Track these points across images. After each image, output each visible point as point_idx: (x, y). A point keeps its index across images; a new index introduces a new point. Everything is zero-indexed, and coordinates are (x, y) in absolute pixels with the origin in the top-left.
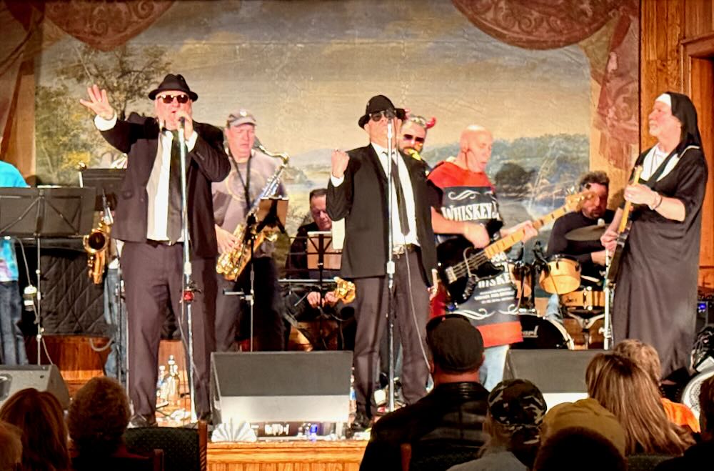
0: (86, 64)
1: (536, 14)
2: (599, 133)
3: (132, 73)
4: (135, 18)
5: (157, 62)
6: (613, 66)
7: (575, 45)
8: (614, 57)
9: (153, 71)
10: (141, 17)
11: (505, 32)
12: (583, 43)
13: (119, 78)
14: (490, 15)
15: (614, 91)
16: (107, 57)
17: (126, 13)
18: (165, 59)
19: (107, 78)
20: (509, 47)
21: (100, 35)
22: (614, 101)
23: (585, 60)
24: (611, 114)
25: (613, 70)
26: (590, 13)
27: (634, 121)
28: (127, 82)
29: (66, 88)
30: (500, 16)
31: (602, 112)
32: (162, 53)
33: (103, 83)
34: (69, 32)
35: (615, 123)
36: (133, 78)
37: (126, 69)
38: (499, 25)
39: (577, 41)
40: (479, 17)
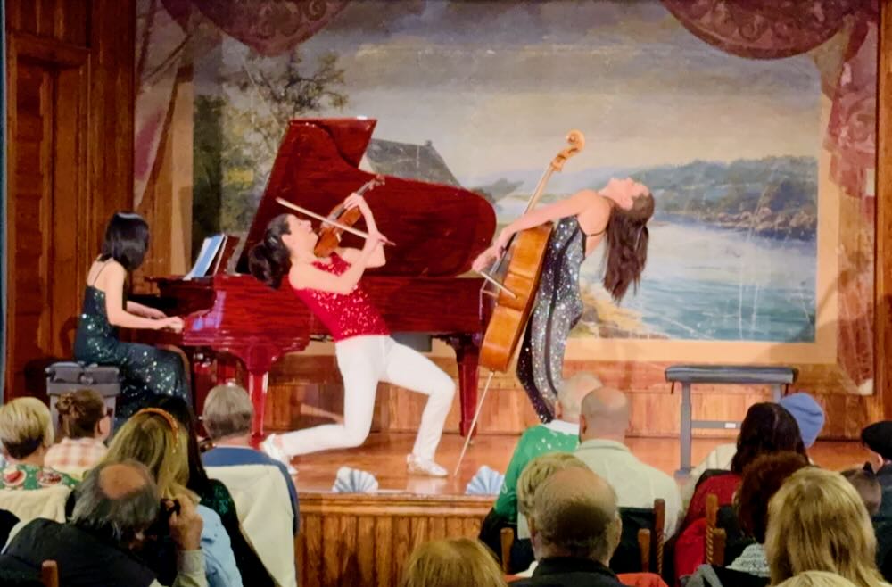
0: (250, 70)
1: (758, 18)
2: (828, 155)
3: (302, 81)
4: (305, 19)
5: (329, 69)
6: (846, 78)
7: (804, 54)
8: (848, 68)
9: (325, 79)
10: (311, 19)
11: (723, 39)
12: (812, 52)
13: (287, 87)
14: (707, 19)
15: (847, 108)
16: (273, 63)
17: (295, 14)
18: (338, 66)
19: (273, 86)
21: (266, 38)
22: (847, 119)
24: (844, 133)
25: (847, 84)
26: (821, 19)
27: (870, 142)
28: (295, 91)
29: (227, 97)
30: (719, 20)
31: (833, 131)
33: (269, 92)
34: (230, 34)
35: (848, 144)
36: (302, 87)
37: (295, 77)
38: (715, 29)
39: (806, 50)
40: (695, 22)
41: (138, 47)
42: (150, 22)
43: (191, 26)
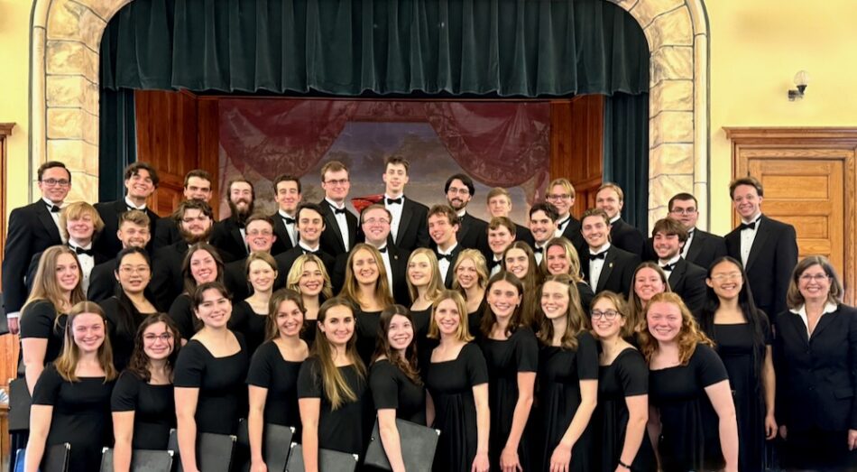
1: (499, 170)
4: (298, 169)
7: (519, 186)
8: (537, 192)
10: (303, 169)
12: (523, 185)
14: (477, 171)
18: (314, 190)
20: (486, 187)
23: (523, 193)
26: (526, 170)
29: (263, 205)
30: (482, 170)
32: (312, 187)
34: (265, 176)
38: (481, 175)
39: (519, 184)
40: (472, 172)
41: (220, 182)
42: (225, 171)
43: (245, 173)
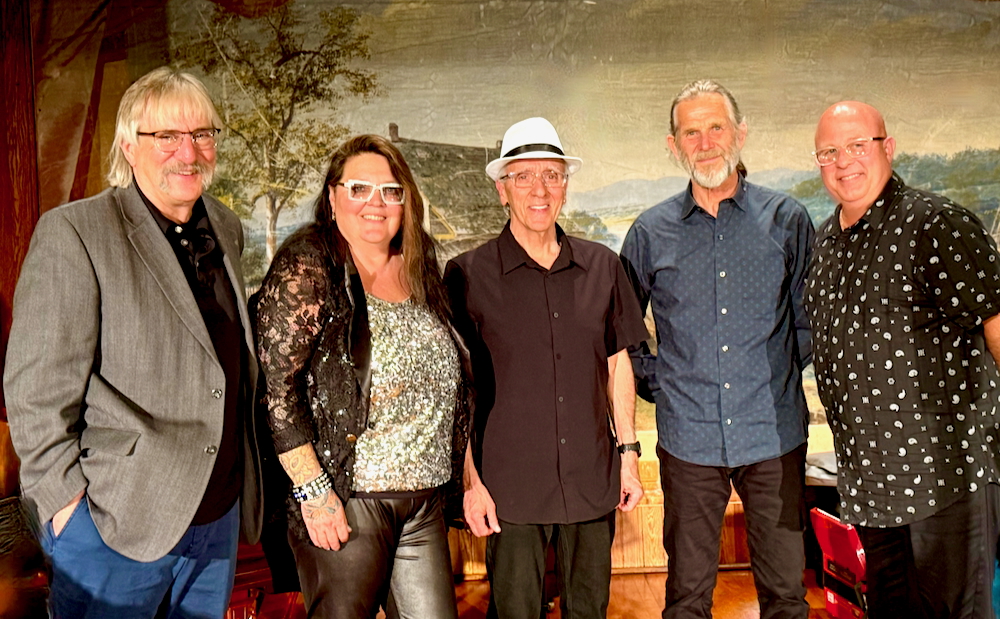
0: (218, 40)
3: (302, 55)
5: (344, 35)
9: (338, 51)
13: (279, 64)
16: (254, 29)
18: (357, 30)
19: (257, 64)
28: (292, 71)
32: (351, 19)
33: (250, 73)
36: (303, 63)
37: (290, 48)
